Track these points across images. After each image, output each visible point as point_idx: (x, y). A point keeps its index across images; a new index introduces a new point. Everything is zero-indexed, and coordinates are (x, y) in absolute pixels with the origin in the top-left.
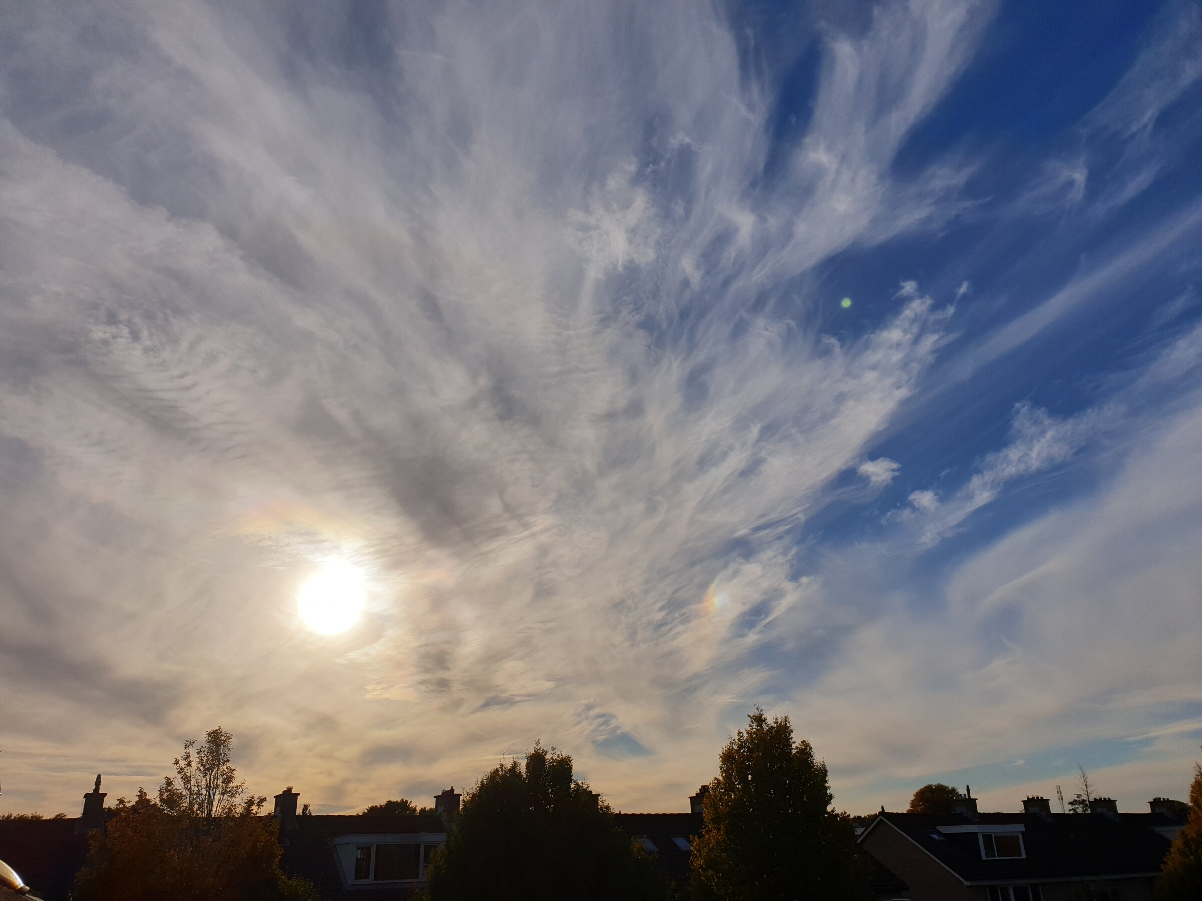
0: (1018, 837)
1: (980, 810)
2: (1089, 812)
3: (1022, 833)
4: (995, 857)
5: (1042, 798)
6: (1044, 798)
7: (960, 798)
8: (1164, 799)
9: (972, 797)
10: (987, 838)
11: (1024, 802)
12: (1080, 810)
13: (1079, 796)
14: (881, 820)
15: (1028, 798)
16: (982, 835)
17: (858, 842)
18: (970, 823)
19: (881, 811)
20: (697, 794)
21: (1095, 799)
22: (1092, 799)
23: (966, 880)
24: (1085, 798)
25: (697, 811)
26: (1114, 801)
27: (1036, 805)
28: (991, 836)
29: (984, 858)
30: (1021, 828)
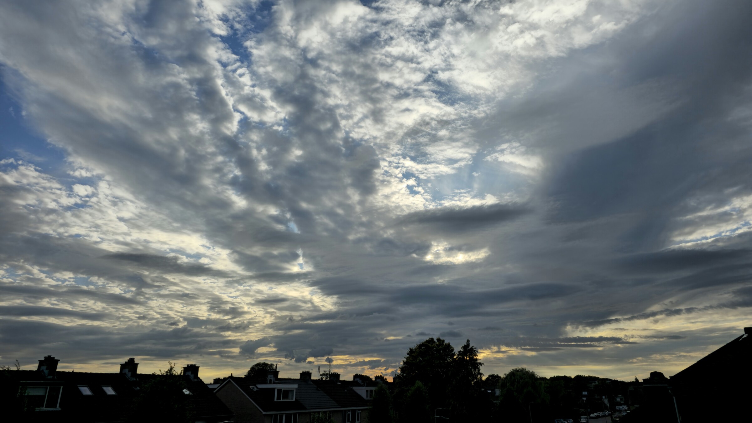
0: (293, 390)
1: (280, 376)
2: (329, 378)
3: (296, 389)
4: (281, 400)
5: (309, 372)
6: (310, 372)
7: (272, 370)
8: (359, 375)
9: (277, 370)
10: (279, 391)
11: (301, 374)
12: (324, 379)
13: (325, 371)
14: (229, 380)
15: (303, 372)
16: (278, 390)
17: (214, 392)
18: (274, 383)
19: (230, 375)
20: (126, 362)
21: (332, 373)
22: (330, 374)
23: (264, 411)
24: (327, 373)
25: (123, 372)
26: (339, 375)
27: (306, 375)
28: (282, 389)
29: (275, 400)
30: (296, 386)
